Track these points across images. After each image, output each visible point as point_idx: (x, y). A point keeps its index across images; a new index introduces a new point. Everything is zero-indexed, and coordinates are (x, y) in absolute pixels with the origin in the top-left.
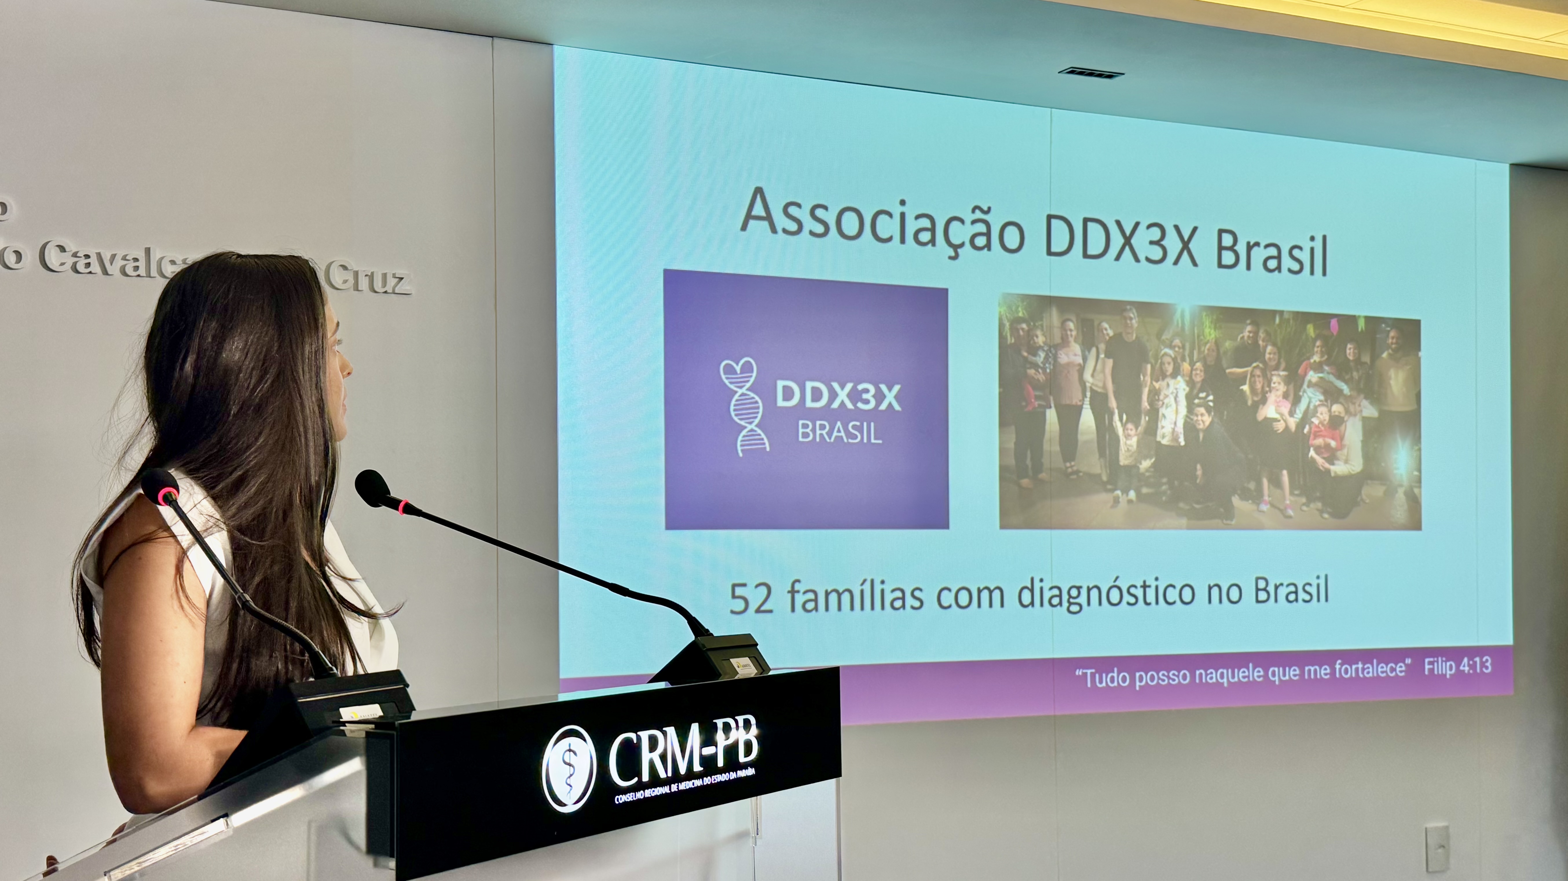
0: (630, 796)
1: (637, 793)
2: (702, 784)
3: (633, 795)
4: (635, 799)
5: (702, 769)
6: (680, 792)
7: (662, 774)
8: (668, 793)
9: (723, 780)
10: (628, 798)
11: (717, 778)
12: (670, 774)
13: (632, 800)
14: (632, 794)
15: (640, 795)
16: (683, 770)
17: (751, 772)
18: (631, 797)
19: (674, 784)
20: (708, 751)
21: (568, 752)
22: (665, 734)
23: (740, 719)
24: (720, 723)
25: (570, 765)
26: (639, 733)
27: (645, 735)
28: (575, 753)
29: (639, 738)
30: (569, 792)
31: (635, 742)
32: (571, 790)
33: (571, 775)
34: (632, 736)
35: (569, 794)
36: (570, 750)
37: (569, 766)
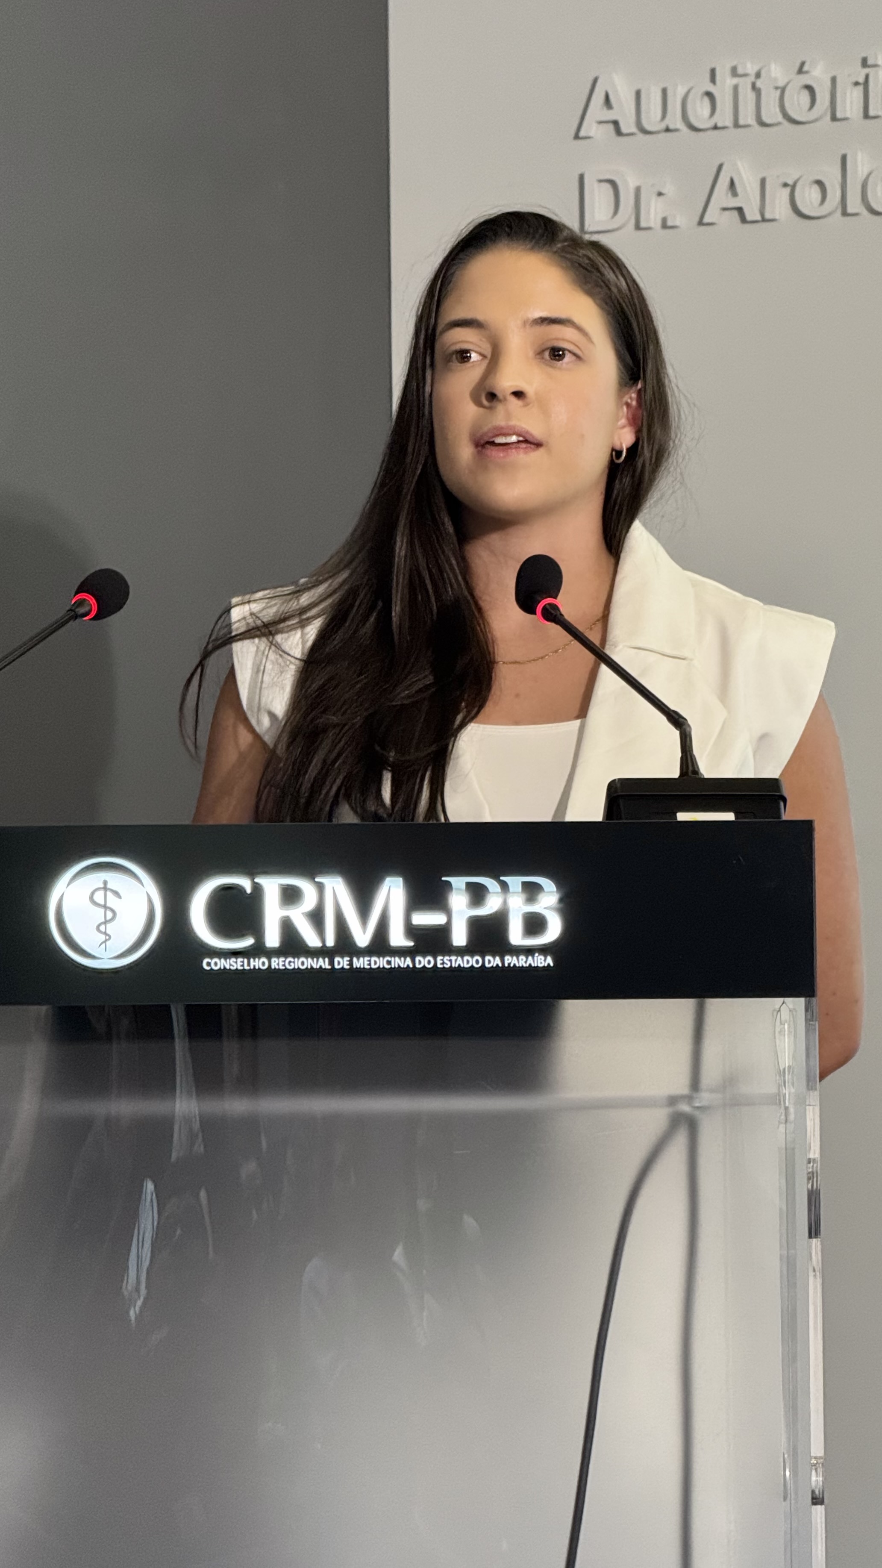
0: (236, 962)
1: (252, 960)
2: (411, 965)
3: (243, 962)
4: (246, 967)
5: (411, 944)
6: (353, 971)
7: (312, 939)
8: (326, 968)
9: (466, 966)
10: (231, 965)
11: (451, 961)
12: (330, 942)
13: (240, 968)
14: (240, 960)
15: (259, 963)
16: (362, 940)
17: (541, 961)
18: (239, 964)
19: (343, 957)
20: (426, 919)
21: (103, 891)
22: (320, 887)
23: (515, 882)
24: (458, 882)
25: (105, 907)
26: (258, 879)
27: (271, 884)
28: (116, 894)
29: (257, 886)
30: (105, 942)
31: (249, 891)
32: (108, 939)
33: (106, 921)
34: (245, 883)
35: (104, 944)
36: (105, 888)
37: (102, 910)
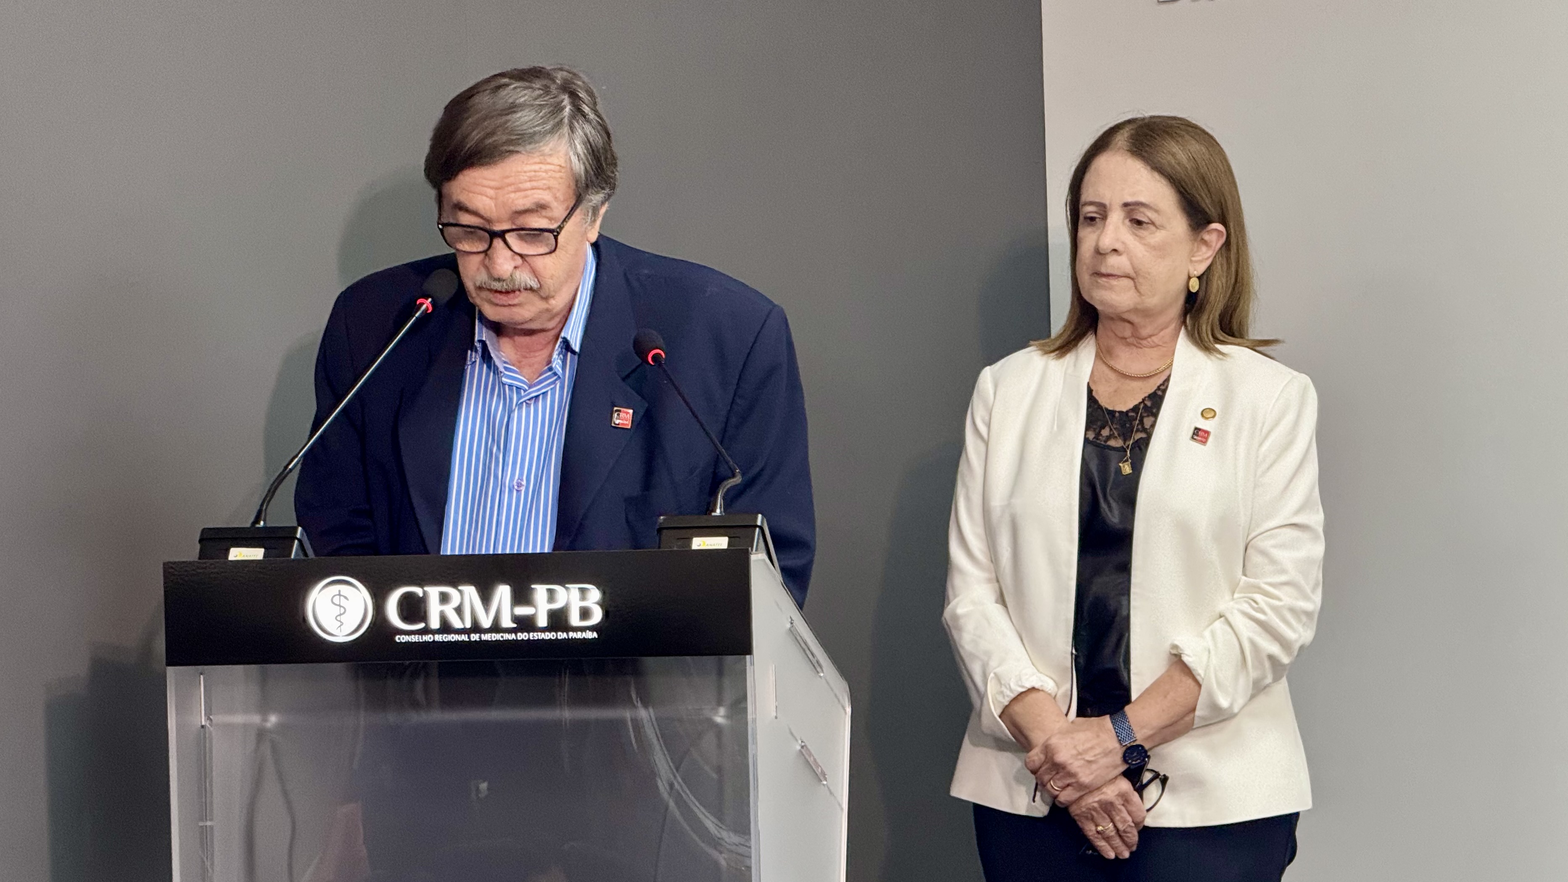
0: (415, 638)
1: (424, 636)
2: (515, 639)
3: (418, 637)
4: (421, 641)
5: (515, 625)
6: (482, 643)
7: (457, 623)
8: (466, 641)
9: (547, 638)
10: (412, 639)
11: (538, 635)
12: (468, 625)
13: (417, 641)
15: (428, 638)
16: (486, 623)
17: (591, 635)
19: (475, 634)
20: (523, 611)
21: (338, 597)
22: (462, 593)
23: (574, 588)
24: (540, 588)
25: (340, 606)
26: (426, 589)
27: (433, 592)
28: (346, 598)
29: (425, 593)
30: (340, 626)
31: (420, 595)
32: (341, 625)
33: (340, 615)
34: (418, 591)
35: (339, 628)
37: (339, 607)
